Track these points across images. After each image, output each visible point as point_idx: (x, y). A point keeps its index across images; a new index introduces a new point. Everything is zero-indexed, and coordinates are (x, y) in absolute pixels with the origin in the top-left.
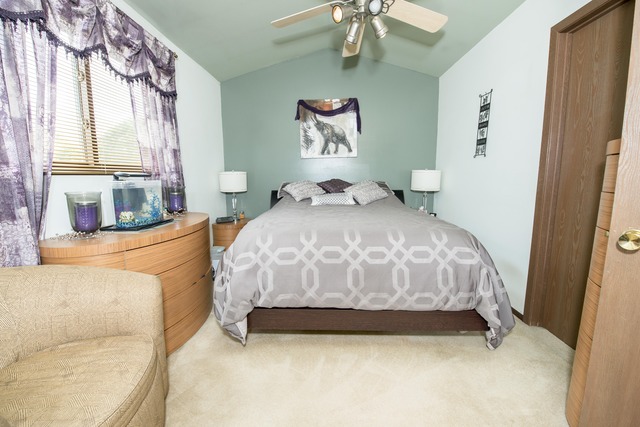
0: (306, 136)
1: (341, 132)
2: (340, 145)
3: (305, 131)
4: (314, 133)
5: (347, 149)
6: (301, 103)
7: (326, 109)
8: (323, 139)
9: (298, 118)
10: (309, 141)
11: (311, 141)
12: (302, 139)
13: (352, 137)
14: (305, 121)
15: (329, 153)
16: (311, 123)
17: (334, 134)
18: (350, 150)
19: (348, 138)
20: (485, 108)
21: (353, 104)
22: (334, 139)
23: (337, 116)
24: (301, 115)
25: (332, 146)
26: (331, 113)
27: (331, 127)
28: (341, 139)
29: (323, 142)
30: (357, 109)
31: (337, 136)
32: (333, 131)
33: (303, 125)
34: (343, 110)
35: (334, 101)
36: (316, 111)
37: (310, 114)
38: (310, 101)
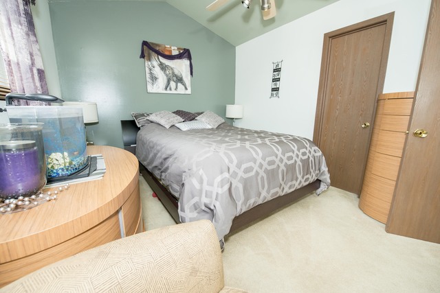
0: (151, 73)
1: (179, 74)
2: (179, 84)
3: (150, 70)
4: (157, 71)
5: (184, 87)
6: (145, 43)
7: (167, 53)
8: (165, 77)
9: (143, 56)
10: (154, 79)
11: (156, 79)
12: (148, 76)
13: (187, 78)
14: (149, 60)
15: (170, 89)
16: (155, 63)
17: (174, 75)
18: (186, 89)
19: (184, 79)
20: (277, 70)
21: (186, 54)
22: (175, 78)
23: (176, 61)
24: (146, 54)
25: (173, 84)
26: (171, 57)
27: (172, 69)
28: (180, 80)
29: (166, 81)
30: (189, 58)
31: (176, 76)
32: (173, 73)
33: (148, 63)
34: (179, 56)
35: (173, 48)
36: (159, 53)
37: (154, 56)
38: (152, 43)
